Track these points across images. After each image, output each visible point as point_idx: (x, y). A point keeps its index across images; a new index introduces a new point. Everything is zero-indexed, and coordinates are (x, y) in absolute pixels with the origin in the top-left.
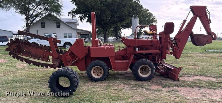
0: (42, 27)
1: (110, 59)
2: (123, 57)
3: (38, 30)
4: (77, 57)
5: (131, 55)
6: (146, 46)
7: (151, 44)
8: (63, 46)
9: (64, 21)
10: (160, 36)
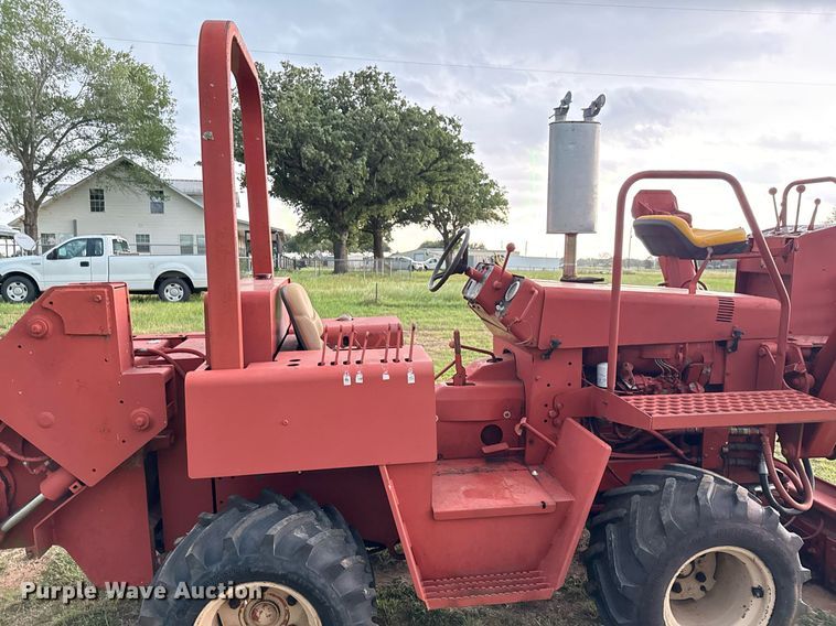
0: (93, 210)
1: (390, 487)
2: (492, 433)
3: (75, 221)
4: (55, 467)
5: (557, 427)
6: (680, 347)
7: (724, 330)
8: (152, 288)
9: (180, 188)
10: (746, 268)
